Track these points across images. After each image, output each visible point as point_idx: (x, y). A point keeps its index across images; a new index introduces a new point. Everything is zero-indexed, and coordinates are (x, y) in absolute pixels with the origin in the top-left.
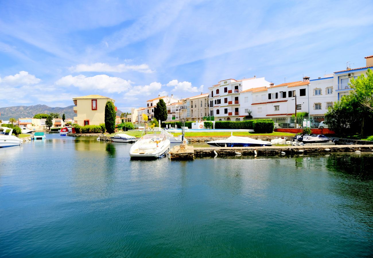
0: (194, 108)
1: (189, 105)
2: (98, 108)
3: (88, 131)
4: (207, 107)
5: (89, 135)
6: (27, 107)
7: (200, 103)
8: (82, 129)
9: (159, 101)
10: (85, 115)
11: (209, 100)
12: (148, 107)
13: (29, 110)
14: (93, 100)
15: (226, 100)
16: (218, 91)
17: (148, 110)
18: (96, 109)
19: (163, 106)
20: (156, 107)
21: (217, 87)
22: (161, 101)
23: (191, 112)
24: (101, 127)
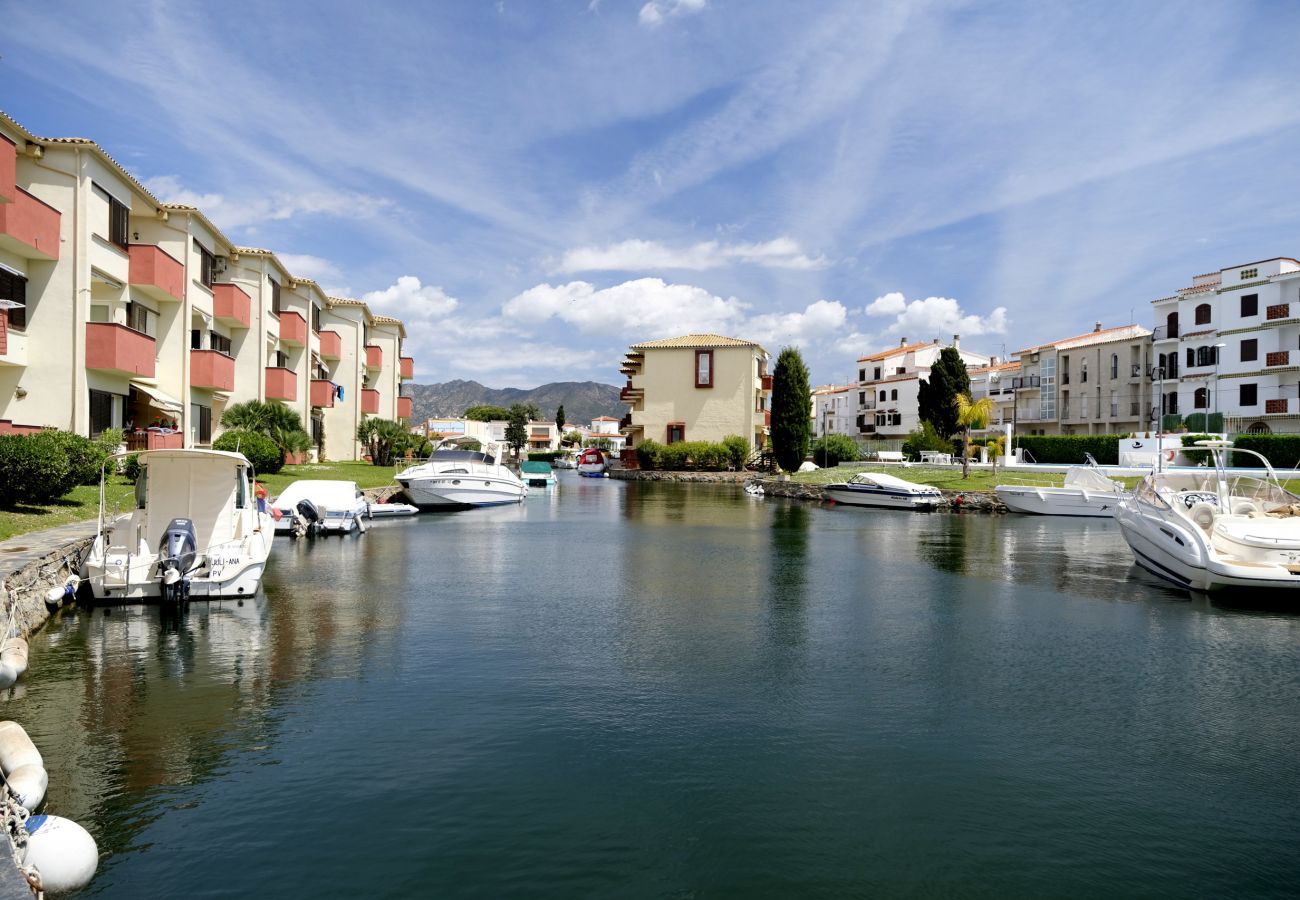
0: (1075, 387)
1: (1051, 371)
2: (716, 382)
3: (678, 463)
4: (1141, 380)
5: (690, 477)
6: (424, 388)
7: (1107, 363)
8: (662, 457)
9: (940, 357)
10: (671, 405)
11: (1155, 349)
12: (863, 382)
13: (431, 396)
14: (699, 351)
15: (1249, 350)
16: (1203, 314)
17: (862, 395)
18: (710, 386)
19: (957, 376)
20: (928, 382)
21: (1201, 295)
22: (949, 357)
23: (1061, 401)
24: (731, 448)
